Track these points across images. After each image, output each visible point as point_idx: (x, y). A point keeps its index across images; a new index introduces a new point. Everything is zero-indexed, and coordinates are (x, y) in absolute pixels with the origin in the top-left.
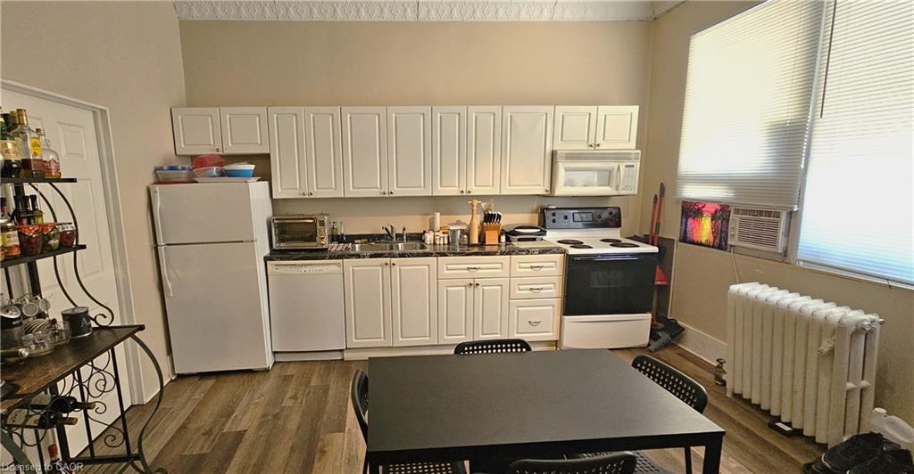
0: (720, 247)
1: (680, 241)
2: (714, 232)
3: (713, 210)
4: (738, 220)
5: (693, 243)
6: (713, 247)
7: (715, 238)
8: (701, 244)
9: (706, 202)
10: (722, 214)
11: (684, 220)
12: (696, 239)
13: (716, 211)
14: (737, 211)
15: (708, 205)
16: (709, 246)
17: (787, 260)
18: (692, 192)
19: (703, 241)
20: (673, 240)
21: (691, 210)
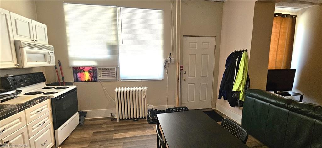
0: (94, 81)
1: (75, 82)
2: (91, 77)
3: (89, 69)
4: (101, 71)
5: (82, 81)
6: (92, 81)
7: (92, 78)
8: (86, 81)
9: (84, 67)
10: (93, 71)
11: (75, 74)
12: (83, 80)
13: (90, 69)
14: (99, 69)
15: (86, 68)
16: (90, 81)
17: (117, 80)
18: (77, 63)
19: (87, 80)
20: (72, 82)
21: (77, 70)
